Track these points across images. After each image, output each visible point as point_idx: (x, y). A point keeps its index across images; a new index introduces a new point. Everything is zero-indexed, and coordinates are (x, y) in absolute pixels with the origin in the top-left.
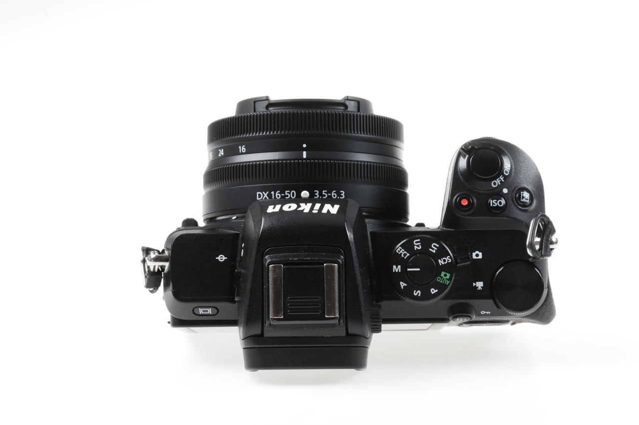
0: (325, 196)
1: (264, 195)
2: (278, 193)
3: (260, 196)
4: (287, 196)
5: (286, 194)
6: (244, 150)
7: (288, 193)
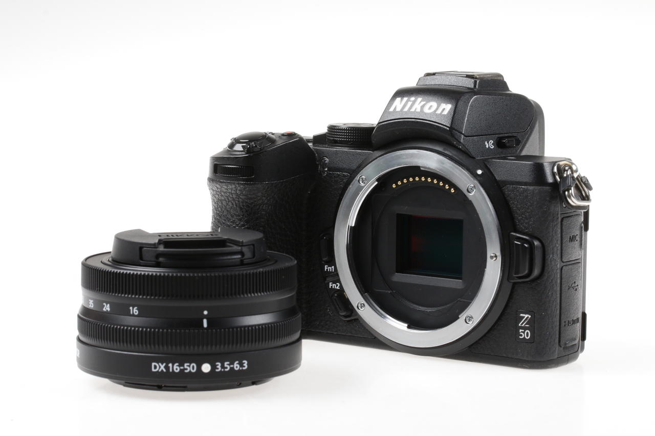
0: (227, 368)
1: (160, 367)
2: (177, 366)
3: (155, 367)
4: (187, 369)
5: (186, 367)
6: (136, 312)
7: (187, 366)
